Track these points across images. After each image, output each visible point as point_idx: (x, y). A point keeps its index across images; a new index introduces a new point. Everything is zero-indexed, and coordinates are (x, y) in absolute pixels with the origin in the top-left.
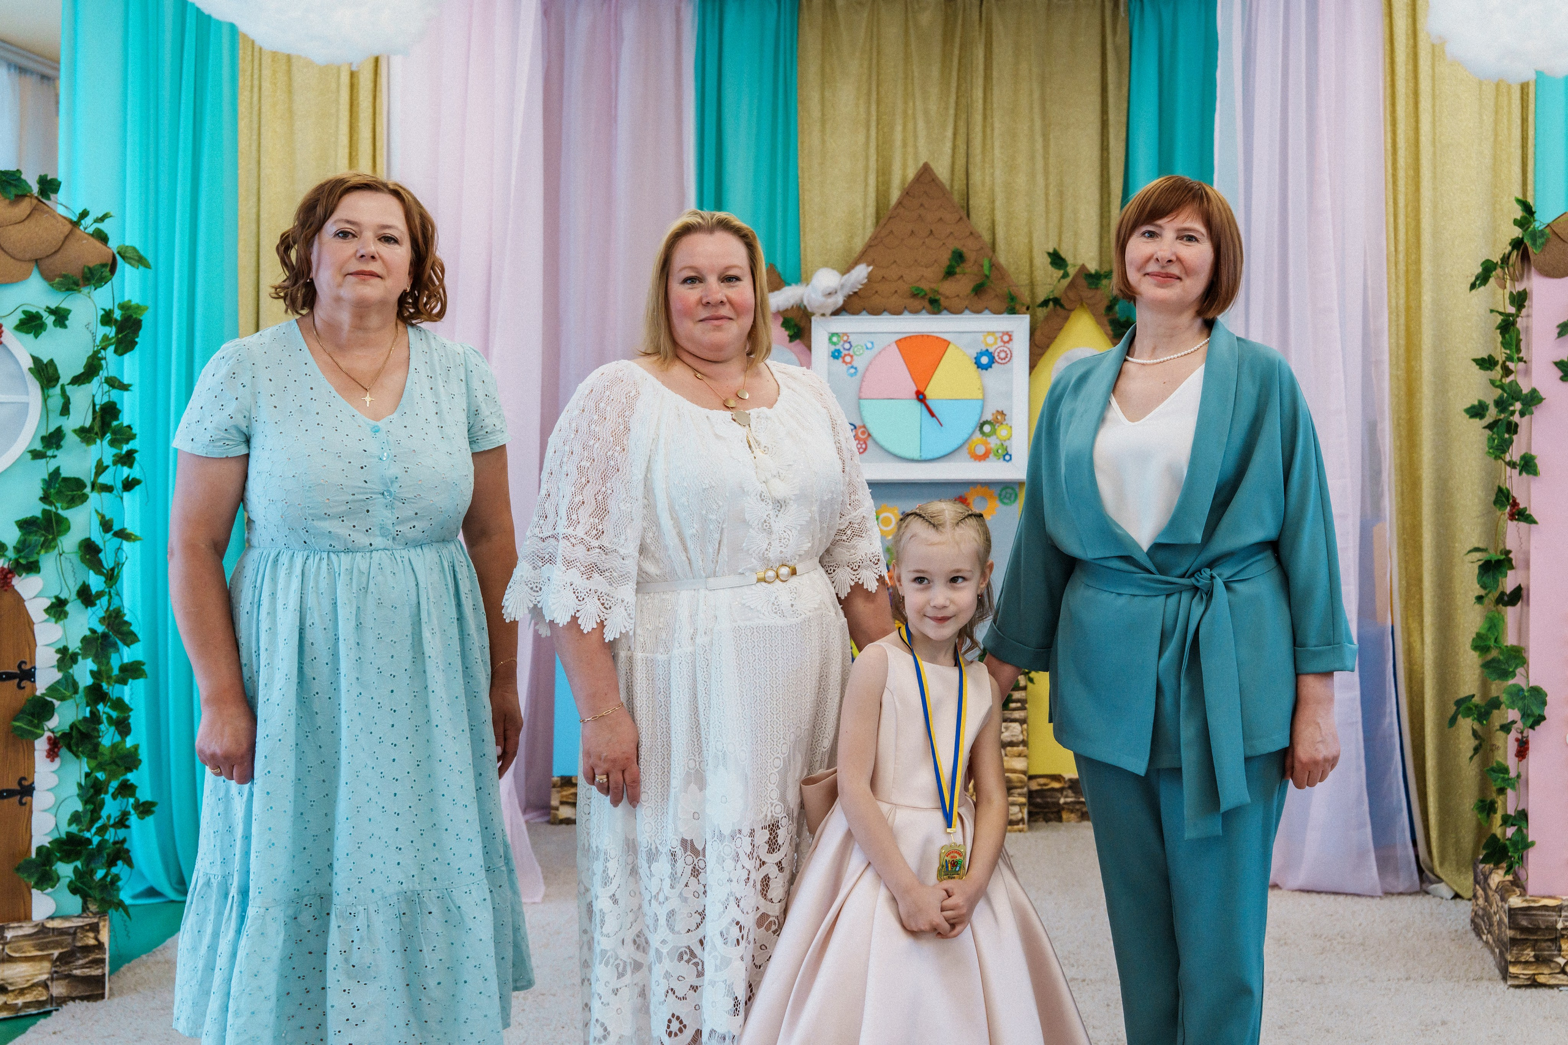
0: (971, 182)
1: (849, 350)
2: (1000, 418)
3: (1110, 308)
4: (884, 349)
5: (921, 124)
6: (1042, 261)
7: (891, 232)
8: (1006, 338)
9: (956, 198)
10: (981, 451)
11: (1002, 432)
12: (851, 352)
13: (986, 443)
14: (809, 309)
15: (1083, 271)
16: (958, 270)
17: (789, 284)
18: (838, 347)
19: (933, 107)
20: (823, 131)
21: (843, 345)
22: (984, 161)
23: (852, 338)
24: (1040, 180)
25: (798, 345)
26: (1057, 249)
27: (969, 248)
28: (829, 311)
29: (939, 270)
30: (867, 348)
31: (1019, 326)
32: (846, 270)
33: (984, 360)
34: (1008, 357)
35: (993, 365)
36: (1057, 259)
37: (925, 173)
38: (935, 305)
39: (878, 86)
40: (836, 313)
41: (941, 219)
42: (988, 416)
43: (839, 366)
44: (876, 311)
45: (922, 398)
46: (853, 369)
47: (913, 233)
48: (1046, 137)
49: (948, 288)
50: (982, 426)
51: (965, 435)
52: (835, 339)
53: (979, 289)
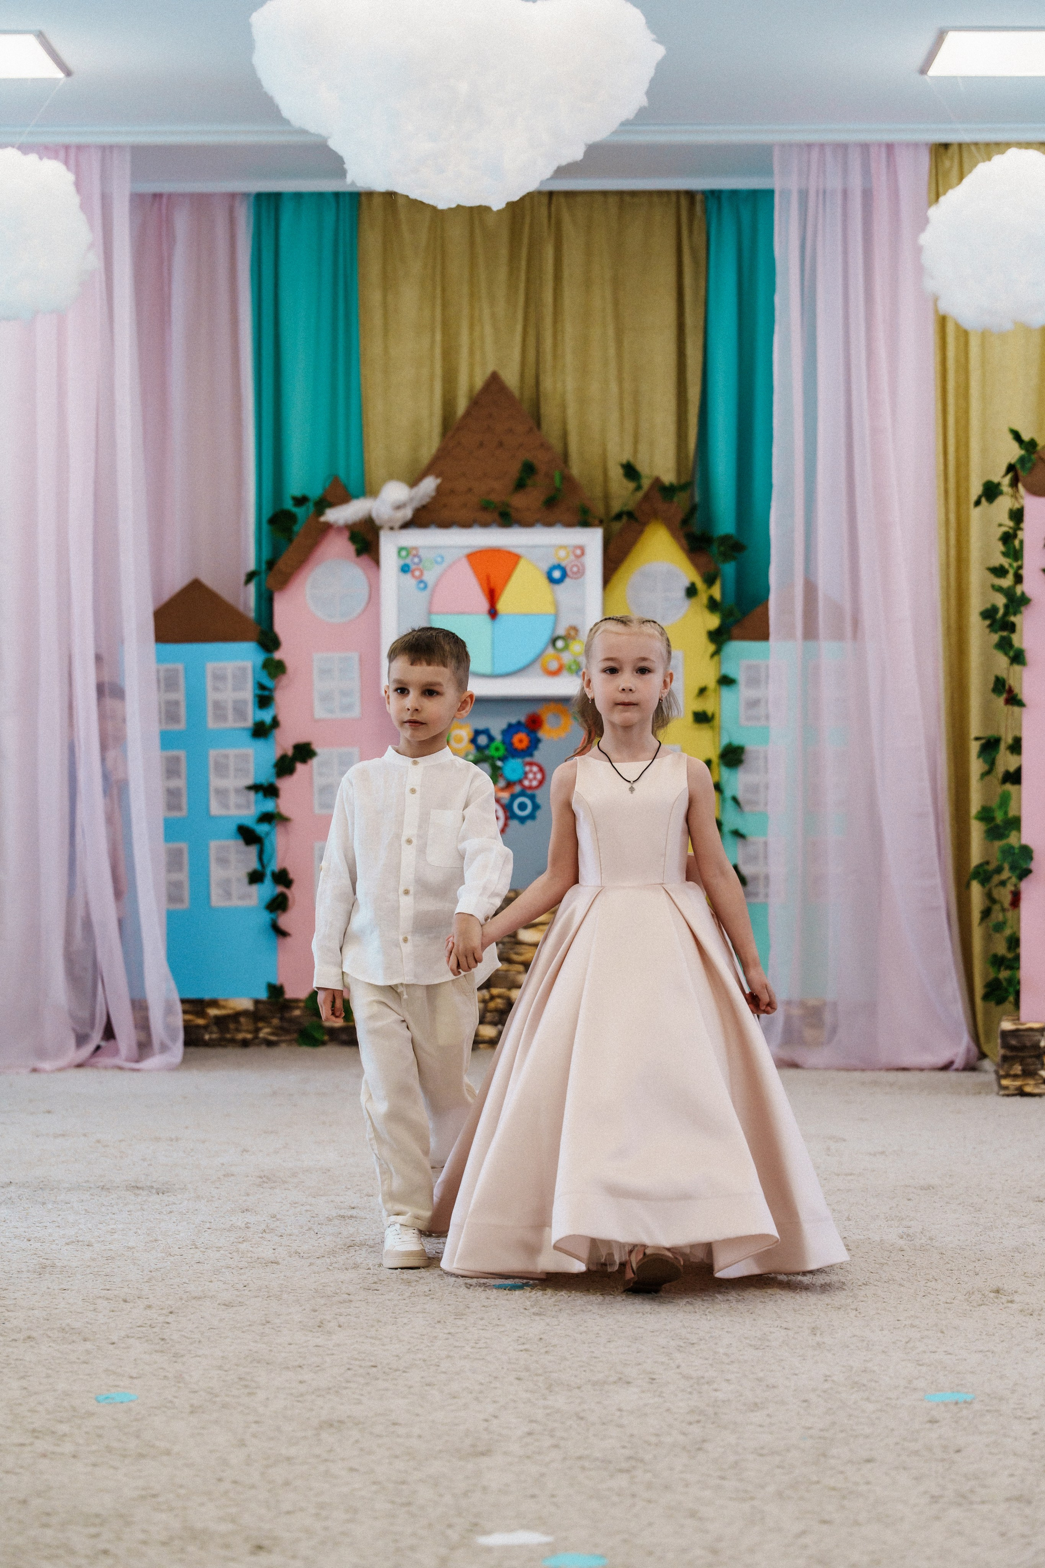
0: (542, 389)
1: (418, 564)
2: (572, 634)
3: (685, 522)
4: (454, 563)
5: (489, 332)
6: (616, 473)
7: (459, 443)
8: (578, 552)
9: (525, 407)
10: (554, 666)
11: (575, 647)
12: (421, 566)
13: (559, 659)
14: (378, 522)
15: (657, 483)
16: (529, 482)
17: (357, 497)
18: (408, 561)
19: (500, 311)
20: (387, 337)
21: (412, 560)
22: (554, 367)
23: (422, 553)
24: (614, 387)
25: (365, 559)
26: (632, 460)
27: (539, 460)
28: (397, 525)
29: (509, 482)
30: (437, 562)
31: (592, 539)
32: (413, 483)
33: (556, 575)
34: (581, 572)
35: (568, 581)
36: (630, 471)
37: (494, 381)
38: (506, 519)
39: (444, 290)
40: (406, 525)
41: (511, 431)
42: (561, 631)
43: (409, 581)
44: (445, 524)
45: (493, 613)
46: (422, 584)
47: (481, 445)
48: (619, 342)
49: (519, 501)
50: (554, 641)
51: (537, 651)
52: (404, 553)
53: (551, 502)
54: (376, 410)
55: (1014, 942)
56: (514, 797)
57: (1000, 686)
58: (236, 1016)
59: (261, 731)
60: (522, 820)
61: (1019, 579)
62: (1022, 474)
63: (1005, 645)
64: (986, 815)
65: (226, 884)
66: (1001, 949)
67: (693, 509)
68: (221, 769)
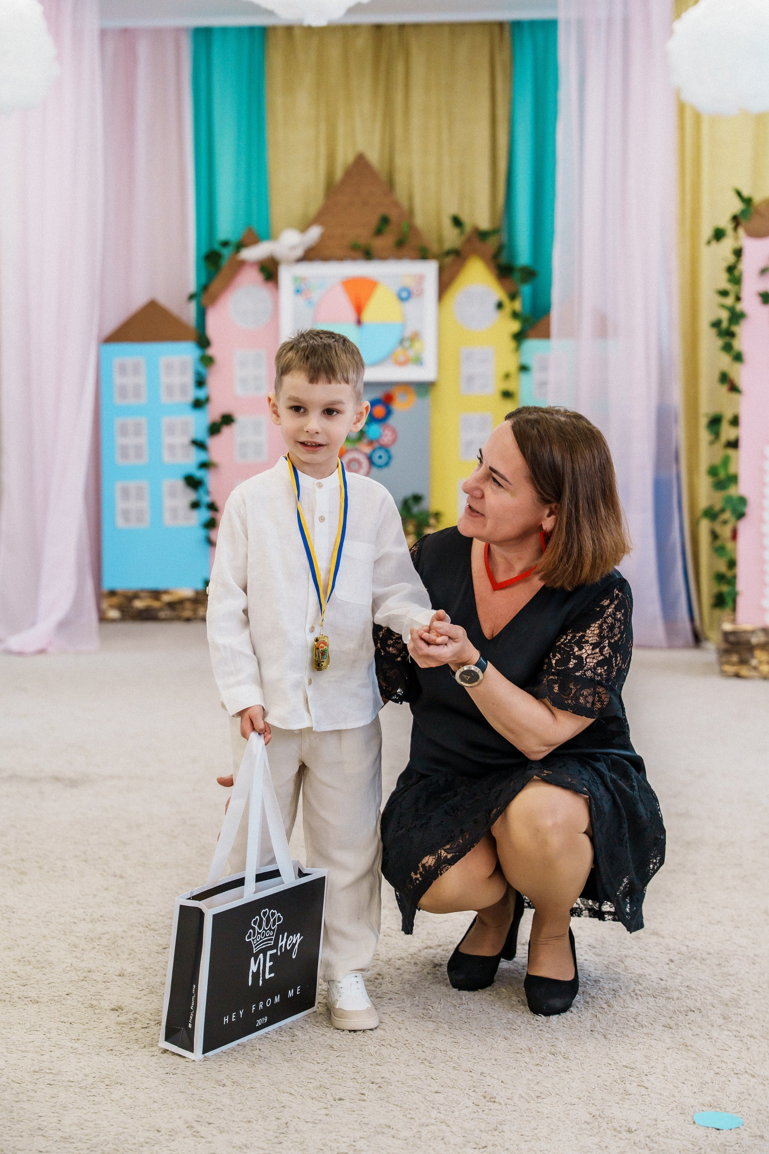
0: (395, 164)
1: (307, 289)
2: (415, 337)
3: (494, 258)
4: (333, 287)
5: (358, 122)
6: (447, 223)
7: (338, 202)
8: (420, 279)
9: (383, 177)
10: (402, 359)
11: (417, 345)
12: (310, 290)
13: (406, 354)
14: (278, 259)
15: (476, 229)
16: (386, 230)
18: (300, 286)
19: (367, 109)
21: (303, 286)
22: (404, 148)
23: (311, 280)
24: (445, 162)
25: (271, 284)
26: (458, 213)
27: (393, 215)
28: (292, 260)
29: (371, 229)
30: (321, 287)
31: (429, 270)
33: (404, 295)
34: (421, 293)
35: (411, 299)
36: (457, 222)
37: (361, 159)
38: (368, 255)
41: (373, 193)
42: (407, 335)
43: (301, 300)
44: (327, 259)
45: (359, 322)
46: (309, 301)
47: (352, 203)
48: (450, 130)
49: (379, 243)
50: (402, 342)
51: (390, 348)
52: (297, 280)
53: (400, 244)
55: (732, 564)
56: (374, 451)
57: (724, 378)
58: (181, 602)
59: (198, 404)
60: (380, 467)
61: (738, 299)
62: (743, 221)
63: (728, 348)
64: (713, 471)
65: (174, 511)
66: (722, 568)
67: (500, 248)
68: (171, 430)
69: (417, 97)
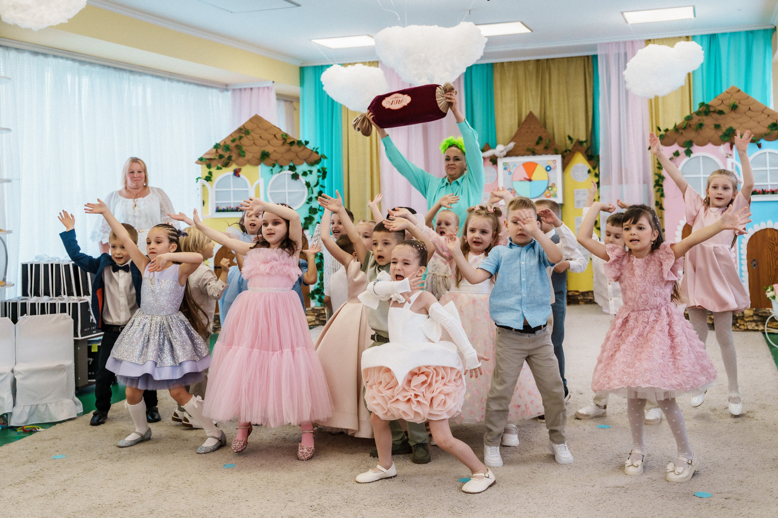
0: (546, 116)
1: (509, 167)
2: (553, 186)
3: (586, 152)
4: (519, 166)
5: (531, 100)
6: (567, 138)
7: (521, 133)
8: (554, 162)
9: (542, 122)
10: (548, 195)
11: (554, 189)
13: (549, 193)
14: (497, 156)
15: (578, 141)
16: (540, 142)
17: (491, 149)
18: (506, 166)
19: (534, 93)
20: (502, 102)
22: (550, 108)
23: (509, 164)
24: (567, 113)
25: (495, 166)
26: (571, 135)
27: (544, 136)
28: (502, 156)
29: (535, 142)
30: (514, 167)
31: (558, 158)
32: (507, 144)
33: (548, 168)
34: (555, 168)
35: (552, 171)
36: (570, 138)
37: (531, 114)
38: (534, 153)
39: (518, 89)
40: (505, 156)
41: (535, 128)
42: (550, 185)
43: (506, 172)
44: (517, 155)
45: (530, 180)
46: (510, 173)
47: (527, 132)
48: (568, 100)
49: (538, 148)
50: (548, 188)
51: (543, 191)
52: (505, 164)
53: (546, 148)
54: (499, 123)
57: (657, 204)
63: (659, 191)
67: (588, 149)
69: (554, 88)
